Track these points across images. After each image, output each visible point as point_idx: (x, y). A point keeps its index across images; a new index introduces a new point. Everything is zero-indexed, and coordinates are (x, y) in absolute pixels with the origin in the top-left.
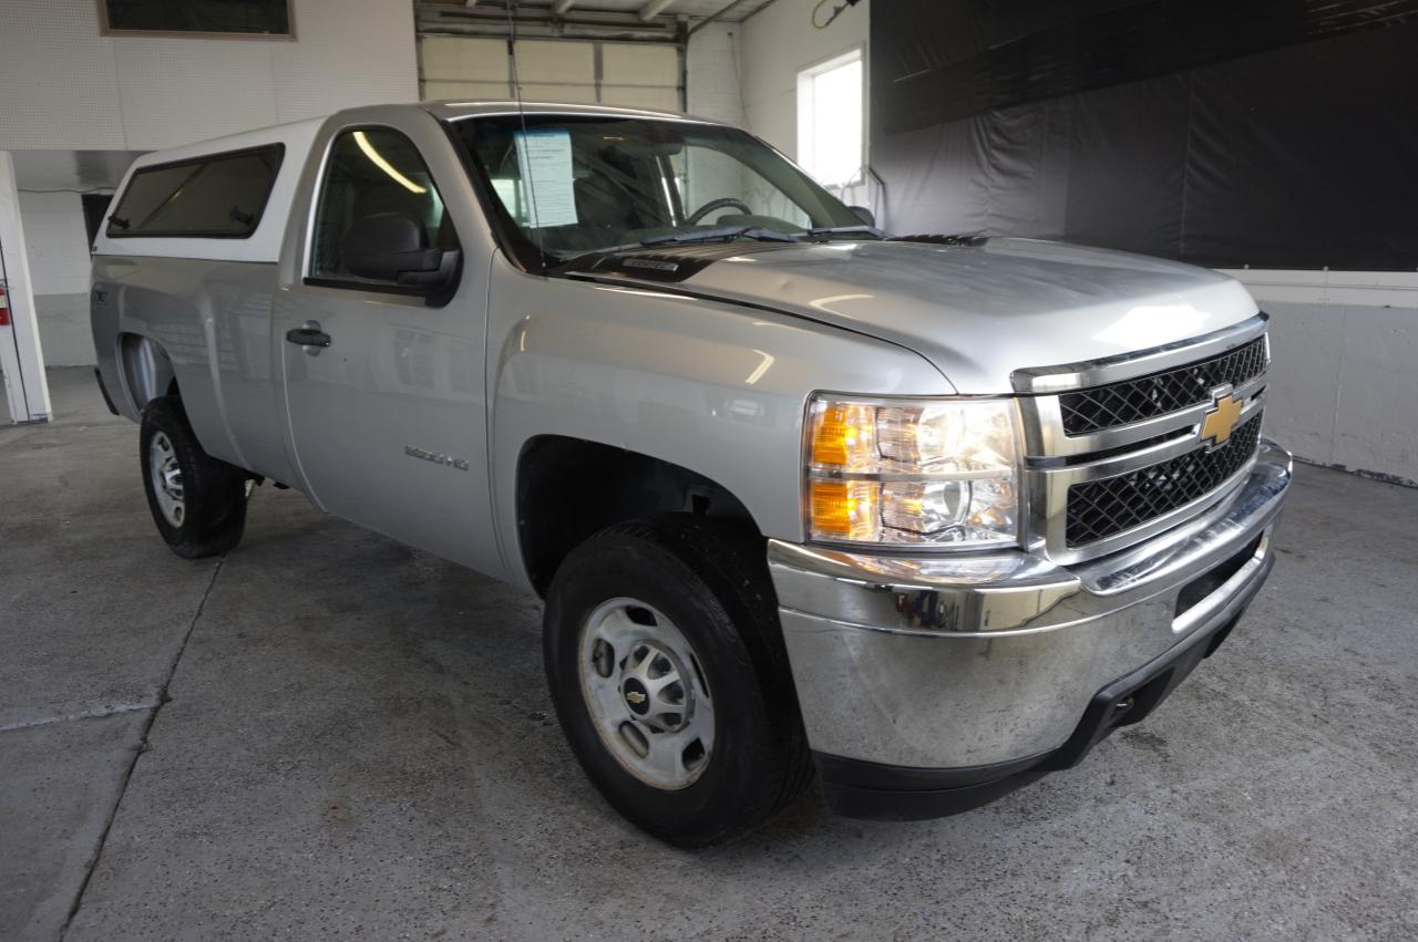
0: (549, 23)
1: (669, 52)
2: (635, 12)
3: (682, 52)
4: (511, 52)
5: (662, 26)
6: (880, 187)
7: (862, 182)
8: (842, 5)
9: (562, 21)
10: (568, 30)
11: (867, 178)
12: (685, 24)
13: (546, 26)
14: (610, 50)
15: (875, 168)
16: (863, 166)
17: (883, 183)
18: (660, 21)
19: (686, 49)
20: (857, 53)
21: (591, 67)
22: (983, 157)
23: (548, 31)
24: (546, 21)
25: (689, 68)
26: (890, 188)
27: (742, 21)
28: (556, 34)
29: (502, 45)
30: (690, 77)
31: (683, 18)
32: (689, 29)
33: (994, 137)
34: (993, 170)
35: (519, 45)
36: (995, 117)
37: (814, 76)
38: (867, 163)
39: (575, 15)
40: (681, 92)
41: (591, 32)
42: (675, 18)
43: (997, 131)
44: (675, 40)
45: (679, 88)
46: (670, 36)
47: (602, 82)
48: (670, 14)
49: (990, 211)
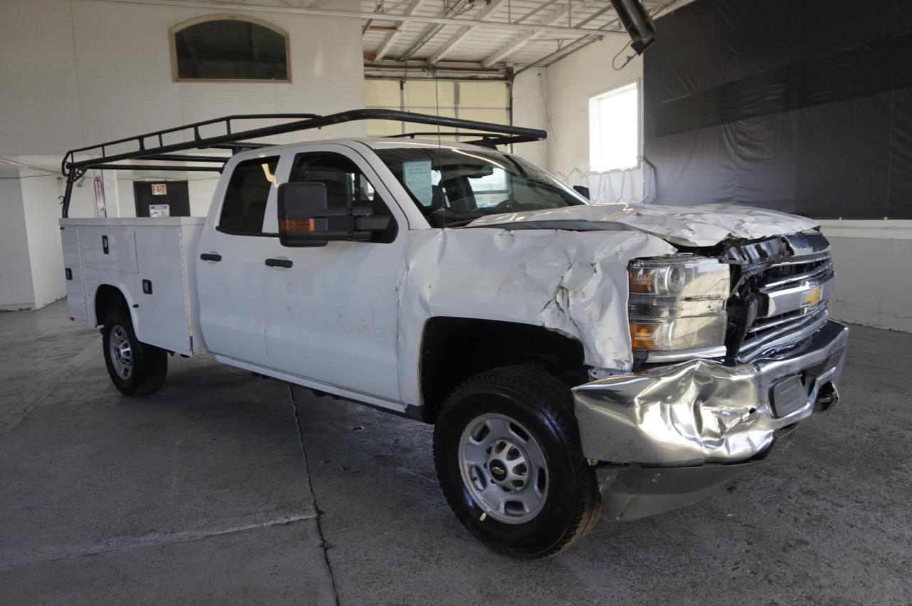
0: (426, 70)
1: (501, 86)
2: (479, 62)
3: (509, 86)
4: (402, 88)
5: (497, 70)
6: (653, 169)
7: (639, 167)
8: (632, 55)
9: (435, 68)
10: (439, 74)
11: (642, 163)
12: (512, 69)
13: (424, 71)
14: (464, 85)
15: (647, 157)
16: (639, 156)
17: (654, 167)
18: (496, 67)
19: (512, 84)
20: (635, 85)
21: (452, 96)
22: (731, 149)
23: (425, 74)
24: (424, 68)
25: (514, 96)
26: (659, 170)
27: (547, 66)
28: (430, 76)
29: (396, 84)
30: (514, 101)
31: (509, 65)
32: (515, 72)
33: (741, 138)
34: (738, 158)
35: (408, 84)
36: (740, 124)
37: (600, 100)
38: (642, 154)
39: (441, 64)
40: (509, 111)
41: (451, 74)
42: (505, 66)
43: (741, 133)
44: (505, 79)
45: (507, 109)
46: (502, 76)
47: (459, 106)
48: (503, 63)
49: (737, 185)
